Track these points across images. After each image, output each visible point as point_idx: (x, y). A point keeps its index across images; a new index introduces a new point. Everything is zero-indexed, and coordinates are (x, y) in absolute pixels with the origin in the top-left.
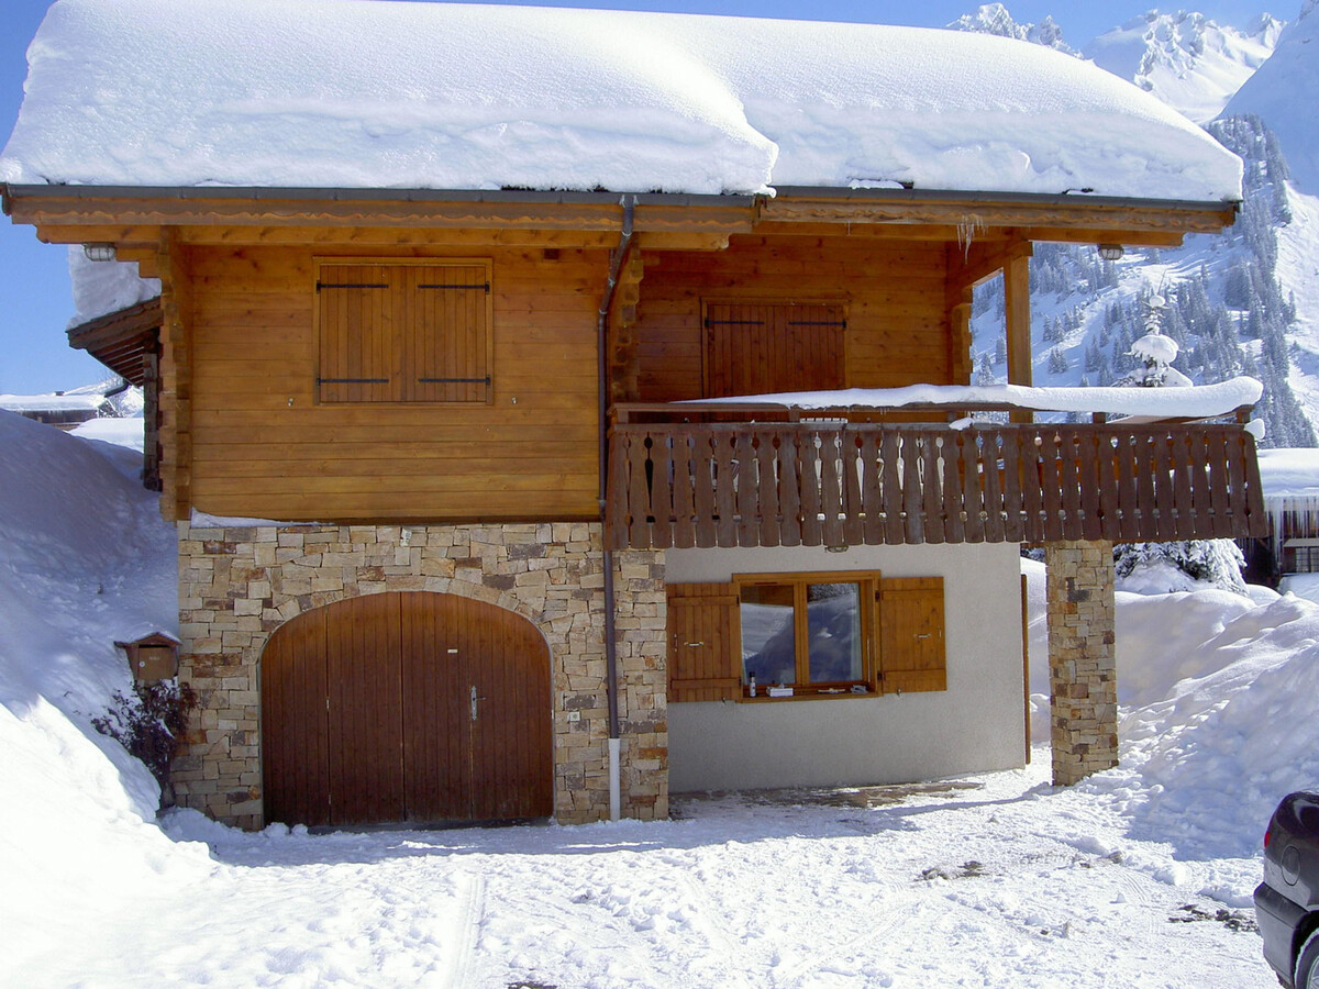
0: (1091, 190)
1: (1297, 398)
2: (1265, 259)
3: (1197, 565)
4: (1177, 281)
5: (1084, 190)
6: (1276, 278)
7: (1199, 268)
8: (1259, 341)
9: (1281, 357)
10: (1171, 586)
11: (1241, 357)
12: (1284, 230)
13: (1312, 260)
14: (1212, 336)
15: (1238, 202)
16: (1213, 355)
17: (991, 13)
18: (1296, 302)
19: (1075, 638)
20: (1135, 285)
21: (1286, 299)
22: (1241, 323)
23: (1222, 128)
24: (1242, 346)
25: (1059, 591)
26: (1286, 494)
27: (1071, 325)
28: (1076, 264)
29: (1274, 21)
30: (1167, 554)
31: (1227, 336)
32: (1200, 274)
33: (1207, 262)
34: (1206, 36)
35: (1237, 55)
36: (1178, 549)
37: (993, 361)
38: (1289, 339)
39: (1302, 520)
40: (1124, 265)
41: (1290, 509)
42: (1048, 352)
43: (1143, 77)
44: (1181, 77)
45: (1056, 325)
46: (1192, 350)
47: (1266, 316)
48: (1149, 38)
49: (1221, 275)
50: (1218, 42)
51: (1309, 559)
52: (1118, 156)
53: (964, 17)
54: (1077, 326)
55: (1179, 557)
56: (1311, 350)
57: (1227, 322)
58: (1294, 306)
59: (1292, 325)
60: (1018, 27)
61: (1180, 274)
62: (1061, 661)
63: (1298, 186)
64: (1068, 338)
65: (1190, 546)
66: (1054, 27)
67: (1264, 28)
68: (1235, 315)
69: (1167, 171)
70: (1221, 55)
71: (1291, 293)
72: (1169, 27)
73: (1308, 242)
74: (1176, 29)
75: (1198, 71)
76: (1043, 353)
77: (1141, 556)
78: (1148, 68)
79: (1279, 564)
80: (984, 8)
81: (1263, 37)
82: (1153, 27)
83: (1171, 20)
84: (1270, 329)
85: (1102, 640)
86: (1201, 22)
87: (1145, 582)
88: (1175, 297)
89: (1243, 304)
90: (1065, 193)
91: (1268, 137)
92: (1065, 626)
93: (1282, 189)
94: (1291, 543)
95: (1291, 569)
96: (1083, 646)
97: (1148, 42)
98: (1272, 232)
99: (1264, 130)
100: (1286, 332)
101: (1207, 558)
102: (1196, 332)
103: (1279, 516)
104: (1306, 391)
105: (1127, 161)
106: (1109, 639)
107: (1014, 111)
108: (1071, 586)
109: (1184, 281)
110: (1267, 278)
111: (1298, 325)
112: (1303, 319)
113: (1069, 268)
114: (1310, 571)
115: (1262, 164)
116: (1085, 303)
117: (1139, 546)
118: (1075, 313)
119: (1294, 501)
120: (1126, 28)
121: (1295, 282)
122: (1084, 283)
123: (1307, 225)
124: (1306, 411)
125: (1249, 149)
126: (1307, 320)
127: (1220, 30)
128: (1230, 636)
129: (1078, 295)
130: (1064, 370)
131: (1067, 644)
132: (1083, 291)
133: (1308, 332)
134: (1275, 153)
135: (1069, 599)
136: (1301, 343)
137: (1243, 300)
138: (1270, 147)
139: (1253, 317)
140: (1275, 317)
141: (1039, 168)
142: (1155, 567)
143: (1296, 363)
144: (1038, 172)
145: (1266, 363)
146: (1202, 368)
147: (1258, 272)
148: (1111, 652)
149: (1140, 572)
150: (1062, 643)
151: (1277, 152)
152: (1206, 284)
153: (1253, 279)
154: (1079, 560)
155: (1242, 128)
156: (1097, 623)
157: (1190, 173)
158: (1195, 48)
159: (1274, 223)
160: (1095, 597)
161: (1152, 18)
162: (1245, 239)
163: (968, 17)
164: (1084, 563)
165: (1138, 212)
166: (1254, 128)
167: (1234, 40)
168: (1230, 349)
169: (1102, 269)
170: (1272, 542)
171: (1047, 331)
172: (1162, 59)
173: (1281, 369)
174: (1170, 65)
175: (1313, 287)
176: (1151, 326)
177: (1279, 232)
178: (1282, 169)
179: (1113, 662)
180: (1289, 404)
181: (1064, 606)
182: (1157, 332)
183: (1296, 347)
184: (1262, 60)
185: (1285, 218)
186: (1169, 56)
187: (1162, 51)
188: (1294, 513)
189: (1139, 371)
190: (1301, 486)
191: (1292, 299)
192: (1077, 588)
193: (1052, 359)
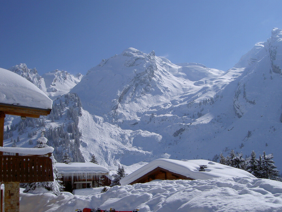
0: (19, 104)
1: (81, 152)
2: (76, 123)
3: (49, 188)
4: (58, 126)
5: (17, 104)
6: (78, 127)
7: (62, 124)
8: (74, 140)
9: (78, 143)
10: (43, 192)
11: (70, 143)
12: (80, 117)
13: (86, 124)
14: (64, 138)
15: (51, 109)
16: (64, 142)
17: (23, 65)
18: (82, 132)
19: (10, 204)
20: (49, 127)
21: (80, 131)
22: (70, 136)
23: (69, 95)
24: (71, 141)
25: (7, 193)
26: (74, 172)
27: (34, 134)
28: (36, 121)
29: (81, 75)
30: (43, 185)
31: (67, 138)
32: (62, 125)
33: (64, 123)
34: (67, 76)
35: (73, 81)
36: (45, 183)
37: (16, 141)
38: (80, 140)
39: (78, 178)
40: (47, 122)
41: (75, 175)
42: (29, 140)
43: (54, 83)
44: (62, 84)
45: (31, 134)
46: (60, 141)
47: (76, 135)
48: (56, 75)
49: (67, 126)
50: (70, 78)
51: (79, 186)
52: (26, 97)
53: (17, 65)
54: (36, 135)
55: (45, 186)
56: (85, 142)
57: (68, 135)
58: (81, 133)
59: (81, 137)
60: (28, 69)
61: (58, 125)
62: (7, 209)
63: (84, 108)
64: (33, 137)
65: (48, 183)
66: (36, 70)
67: (79, 76)
68: (69, 134)
69: (36, 102)
70: (70, 80)
71: (81, 130)
72: (60, 73)
73: (85, 120)
74: (61, 74)
75: (65, 83)
76: (28, 140)
77: (37, 186)
78: (55, 81)
79: (73, 187)
80: (21, 64)
81: (79, 78)
82: (57, 73)
83: (61, 72)
84: (76, 138)
85: (16, 205)
86: (67, 73)
87: (38, 191)
88: (57, 130)
89: (71, 132)
90: (13, 104)
91: (78, 98)
92: (8, 201)
93: (81, 109)
94: (75, 183)
95: (75, 188)
96: (12, 206)
97: (55, 76)
98: (78, 117)
99: (78, 96)
100: (80, 138)
101: (51, 186)
102: (61, 137)
103: (73, 176)
104: (83, 151)
105: (28, 99)
106: (18, 204)
107: (3, 85)
108: (10, 192)
109: (59, 126)
110: (76, 127)
111: (82, 137)
112: (83, 136)
113: (35, 122)
114: (79, 189)
115: (77, 103)
116: (38, 130)
117: (37, 183)
118: (35, 132)
119: (76, 174)
120: (51, 72)
121: (82, 128)
122: (38, 125)
123: (85, 117)
124: (83, 155)
125: (74, 100)
126: (84, 136)
127: (70, 75)
128: (50, 203)
129: (36, 128)
130: (32, 144)
131: (8, 205)
132: (37, 127)
133: (84, 138)
134: (79, 101)
135: (9, 195)
136: (83, 140)
137: (71, 131)
138: (78, 100)
139: (73, 135)
140: (78, 135)
141: (7, 98)
142: (40, 188)
143: (81, 145)
144: (7, 99)
145: (75, 144)
146: (62, 145)
147: (74, 126)
148: (19, 207)
149: (37, 189)
150: (7, 205)
151: (80, 101)
152: (64, 127)
153: (73, 127)
154: (12, 186)
155: (73, 95)
156: (15, 201)
157: (41, 102)
158: (65, 78)
159: (79, 116)
160: (15, 195)
161: (57, 71)
162: (72, 118)
163: (18, 66)
164: (13, 187)
165: (29, 110)
166: (76, 96)
167: (73, 78)
168: (68, 141)
169: (42, 123)
170: (71, 182)
171: (29, 135)
172: (58, 80)
173: (78, 146)
174: (60, 81)
175: (86, 129)
176: (42, 135)
177: (79, 117)
178: (81, 104)
179: (19, 210)
180: (80, 153)
181: (8, 197)
182: (43, 136)
183: (81, 141)
184: (78, 82)
185: (81, 115)
186: (60, 79)
187: (58, 78)
188: (76, 176)
189: (39, 145)
190: (78, 171)
191: (81, 131)
192: (11, 193)
193: (30, 142)
